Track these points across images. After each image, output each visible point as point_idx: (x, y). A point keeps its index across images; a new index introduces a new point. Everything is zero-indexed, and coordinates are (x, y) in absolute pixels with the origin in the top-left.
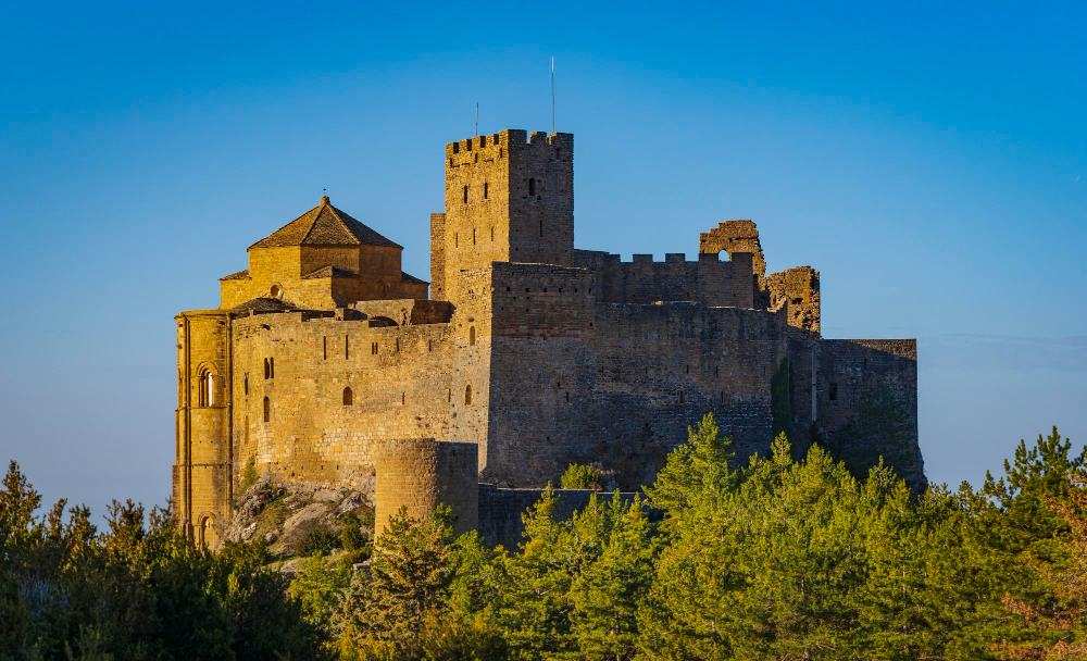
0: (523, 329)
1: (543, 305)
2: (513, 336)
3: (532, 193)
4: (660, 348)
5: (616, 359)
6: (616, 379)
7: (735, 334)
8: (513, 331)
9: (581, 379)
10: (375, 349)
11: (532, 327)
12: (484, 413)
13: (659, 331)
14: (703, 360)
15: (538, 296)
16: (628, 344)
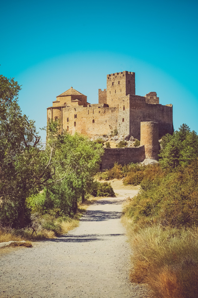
0: (134, 107)
1: (137, 103)
2: (133, 109)
3: (129, 83)
4: (156, 112)
5: (149, 114)
6: (149, 118)
7: (166, 111)
8: (133, 108)
9: (144, 117)
10: (99, 112)
11: (136, 107)
12: (128, 124)
13: (155, 109)
14: (162, 115)
15: (137, 101)
16: (151, 111)
